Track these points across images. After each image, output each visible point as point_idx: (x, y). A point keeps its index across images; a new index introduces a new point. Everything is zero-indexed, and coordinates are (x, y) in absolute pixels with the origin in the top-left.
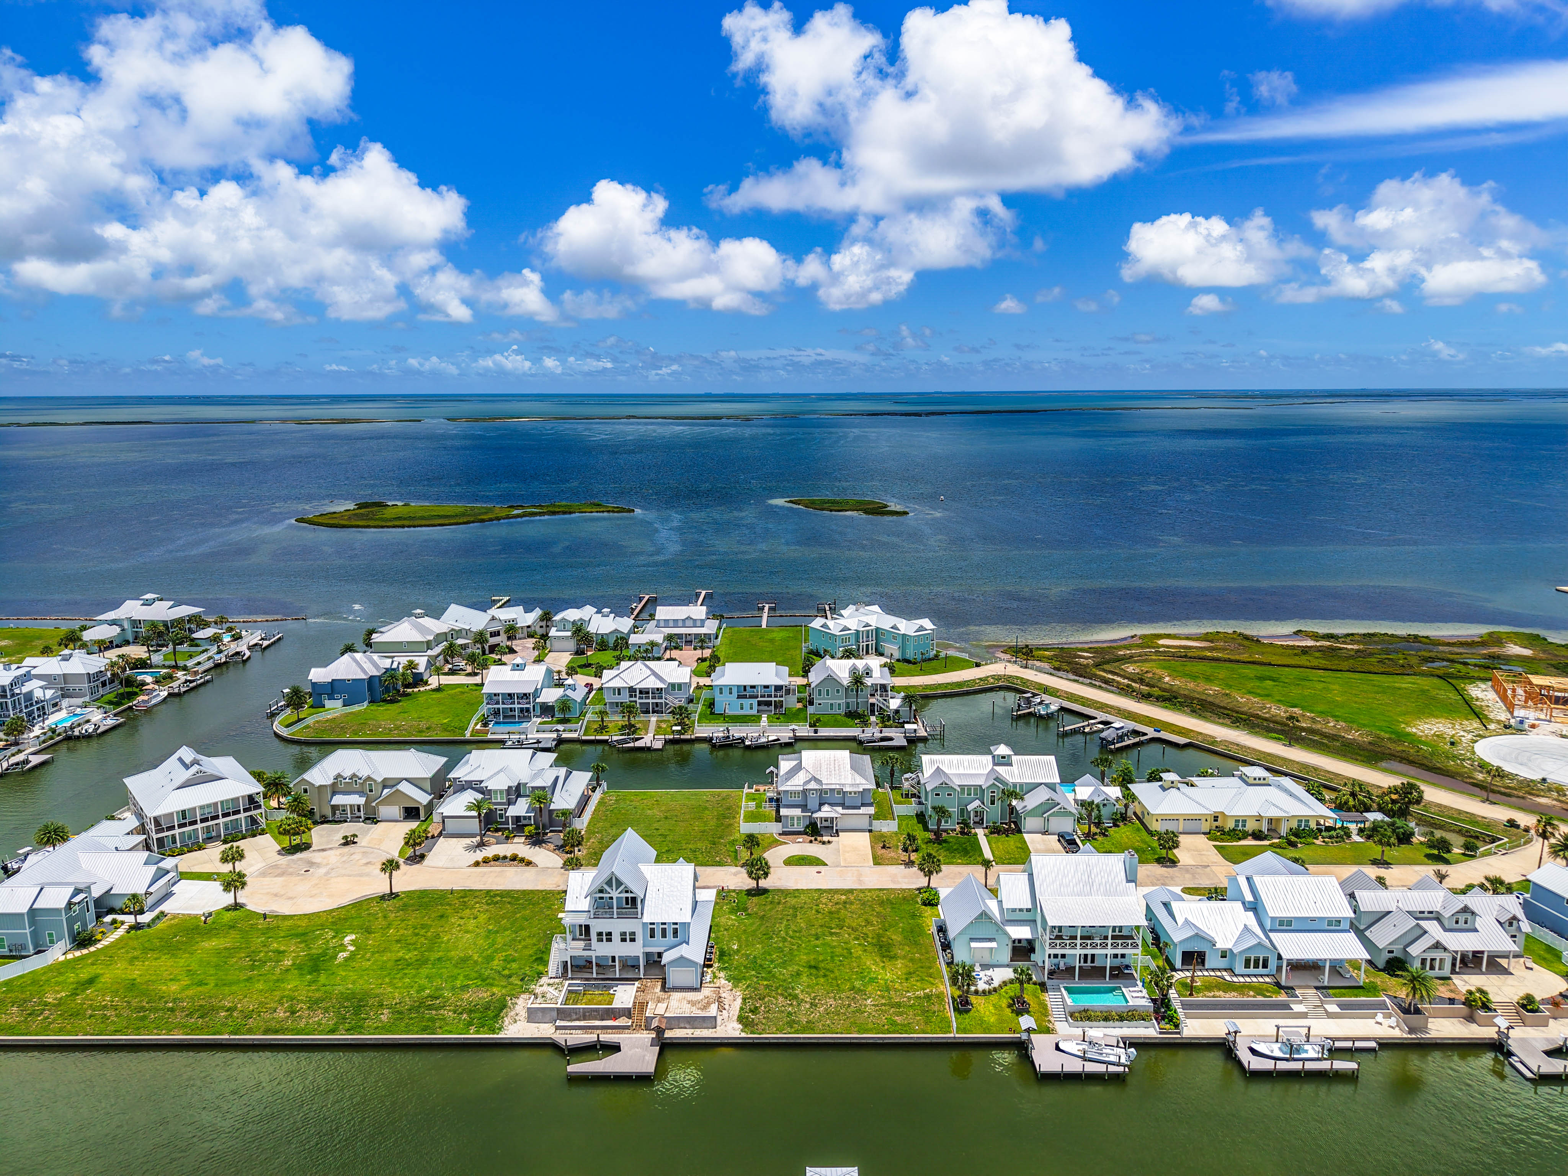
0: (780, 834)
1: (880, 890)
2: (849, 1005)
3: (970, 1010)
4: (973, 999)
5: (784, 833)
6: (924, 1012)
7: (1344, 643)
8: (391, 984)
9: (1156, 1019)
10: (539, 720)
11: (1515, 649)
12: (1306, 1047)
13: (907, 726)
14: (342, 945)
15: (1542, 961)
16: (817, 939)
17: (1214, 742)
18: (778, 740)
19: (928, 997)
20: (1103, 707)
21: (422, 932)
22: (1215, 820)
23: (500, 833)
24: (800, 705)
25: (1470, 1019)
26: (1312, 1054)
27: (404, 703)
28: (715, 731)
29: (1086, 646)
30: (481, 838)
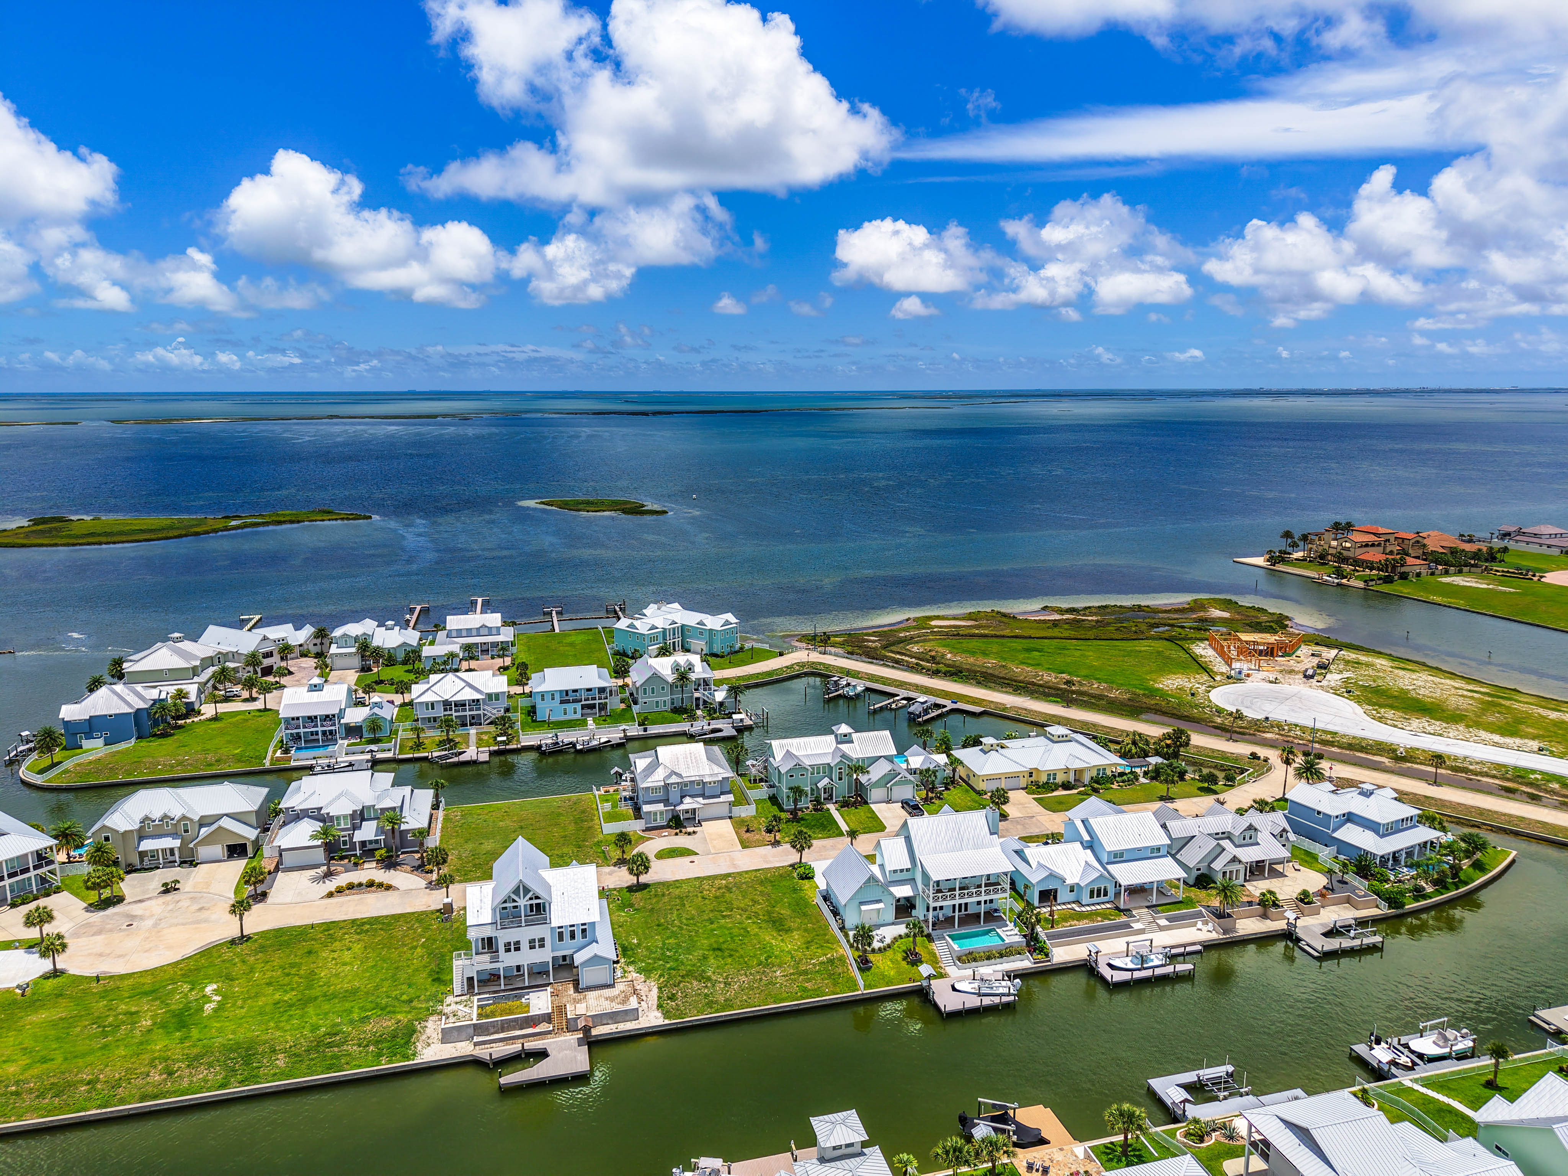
0: (643, 831)
1: (756, 870)
2: (761, 979)
3: (871, 967)
4: (871, 957)
5: (648, 829)
6: (830, 975)
7: (1084, 615)
8: (277, 1028)
9: (1029, 952)
10: (346, 742)
11: (1216, 613)
12: (1152, 957)
13: (735, 716)
14: (204, 996)
15: (1304, 863)
16: (712, 923)
17: (1005, 709)
18: (609, 741)
19: (831, 961)
20: (901, 684)
21: (293, 971)
22: (1031, 776)
23: (346, 861)
24: (623, 706)
25: (1265, 916)
26: (1156, 962)
27: (179, 736)
28: (543, 738)
29: (870, 631)
30: (329, 868)
